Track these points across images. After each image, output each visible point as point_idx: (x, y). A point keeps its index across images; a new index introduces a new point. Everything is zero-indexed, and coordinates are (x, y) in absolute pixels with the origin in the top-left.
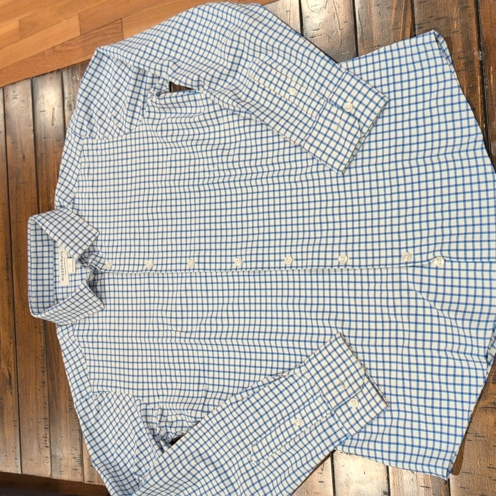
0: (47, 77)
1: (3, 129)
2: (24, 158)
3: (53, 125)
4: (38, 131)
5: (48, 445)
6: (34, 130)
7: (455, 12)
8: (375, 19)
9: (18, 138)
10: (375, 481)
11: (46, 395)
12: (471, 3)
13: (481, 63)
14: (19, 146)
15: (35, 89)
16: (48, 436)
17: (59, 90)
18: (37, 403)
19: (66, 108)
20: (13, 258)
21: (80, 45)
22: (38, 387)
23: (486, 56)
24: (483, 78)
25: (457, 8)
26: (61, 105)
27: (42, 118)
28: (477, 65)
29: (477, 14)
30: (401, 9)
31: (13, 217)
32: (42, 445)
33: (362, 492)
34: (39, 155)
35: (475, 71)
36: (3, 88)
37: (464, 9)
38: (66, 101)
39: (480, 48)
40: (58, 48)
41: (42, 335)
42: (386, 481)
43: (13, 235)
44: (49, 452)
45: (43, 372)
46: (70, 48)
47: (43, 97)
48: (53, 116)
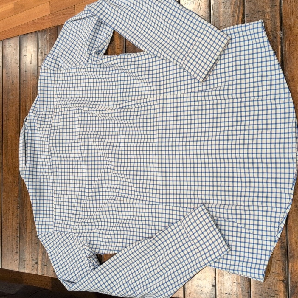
0: (29, 35)
1: (1, 65)
2: (13, 82)
3: (31, 64)
4: (22, 67)
5: (18, 252)
6: (20, 67)
7: (268, 8)
8: (222, 10)
9: (10, 71)
10: (208, 279)
11: (18, 222)
12: (277, 4)
13: (281, 38)
14: (10, 75)
15: (22, 42)
16: (18, 247)
17: (36, 43)
18: (13, 227)
19: (39, 54)
20: (3, 141)
21: (50, 20)
22: (14, 217)
23: (284, 35)
24: (282, 47)
25: (269, 6)
26: (37, 52)
27: (25, 59)
28: (279, 39)
29: (281, 10)
30: (237, 5)
31: (4, 117)
32: (15, 252)
33: (200, 285)
34: (22, 81)
35: (277, 43)
36: (3, 41)
37: (273, 6)
38: (39, 50)
39: (281, 30)
40: (36, 21)
41: (18, 187)
42: (214, 279)
43: (4, 127)
44: (18, 256)
45: (18, 209)
46: (44, 21)
47: (26, 47)
48: (31, 59)
